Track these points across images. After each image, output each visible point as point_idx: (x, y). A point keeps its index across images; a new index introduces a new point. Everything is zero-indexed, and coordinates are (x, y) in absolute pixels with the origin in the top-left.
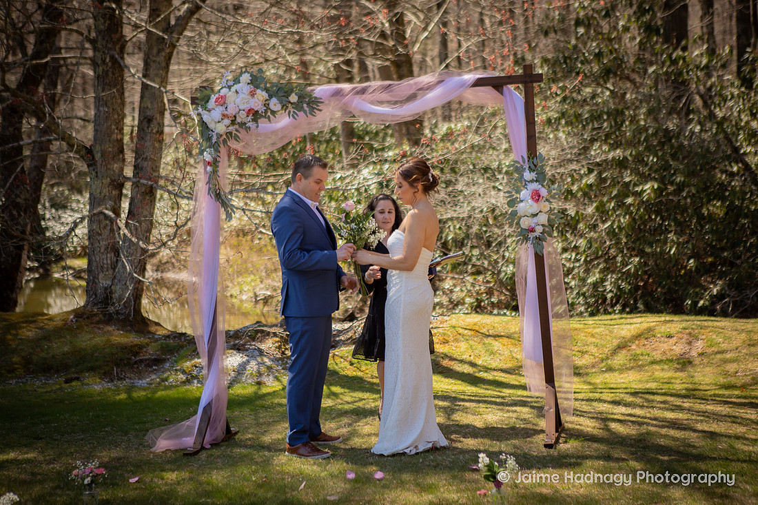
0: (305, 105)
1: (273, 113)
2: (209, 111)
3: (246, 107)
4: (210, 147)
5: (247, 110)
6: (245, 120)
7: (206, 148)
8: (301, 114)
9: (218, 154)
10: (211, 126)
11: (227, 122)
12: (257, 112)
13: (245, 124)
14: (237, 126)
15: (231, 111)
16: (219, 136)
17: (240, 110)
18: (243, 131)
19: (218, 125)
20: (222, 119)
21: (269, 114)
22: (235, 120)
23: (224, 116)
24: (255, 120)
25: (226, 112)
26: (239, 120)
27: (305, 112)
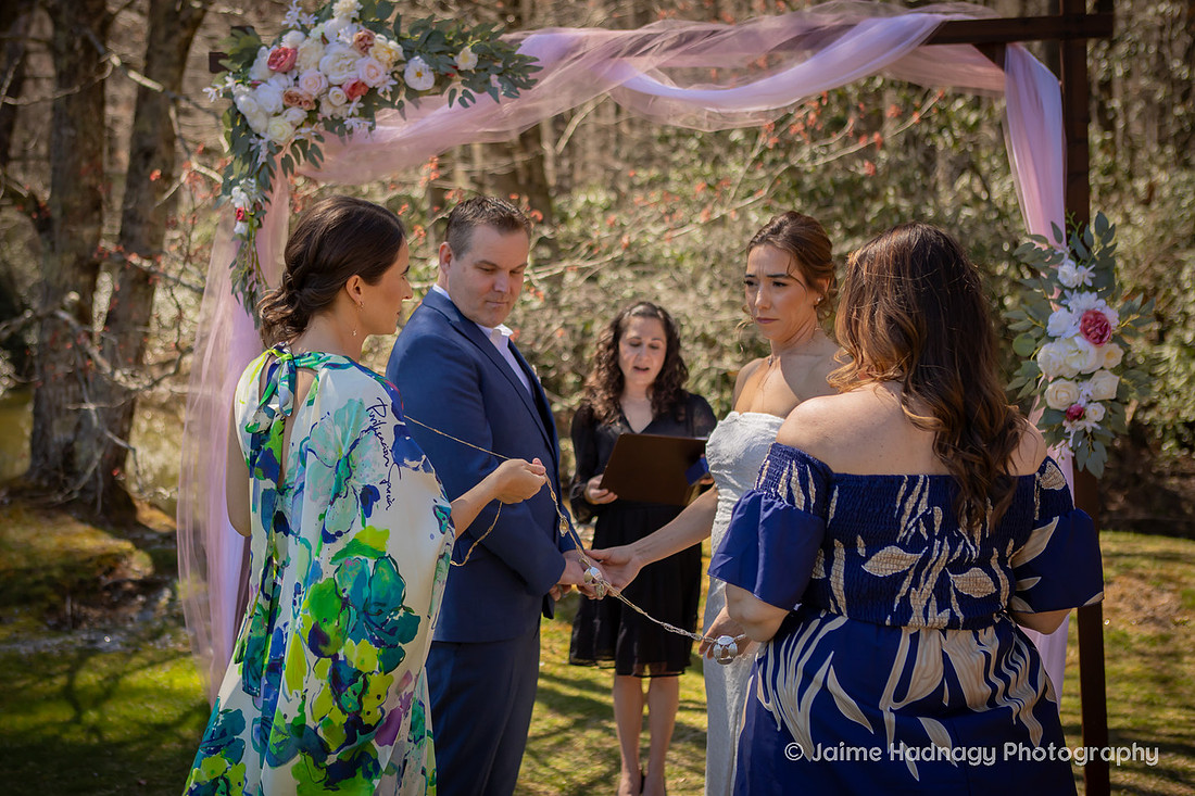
0: (494, 78)
1: (413, 94)
2: (254, 86)
3: (346, 77)
4: (249, 175)
5: (348, 85)
6: (341, 112)
7: (241, 177)
8: (484, 99)
9: (268, 194)
10: (257, 123)
11: (297, 114)
12: (374, 90)
13: (341, 121)
14: (321, 128)
15: (309, 86)
16: (275, 148)
17: (331, 86)
18: (332, 139)
19: (275, 121)
20: (285, 108)
21: (402, 97)
22: (317, 111)
23: (291, 99)
24: (367, 113)
25: (295, 90)
26: (326, 111)
27: (494, 93)
